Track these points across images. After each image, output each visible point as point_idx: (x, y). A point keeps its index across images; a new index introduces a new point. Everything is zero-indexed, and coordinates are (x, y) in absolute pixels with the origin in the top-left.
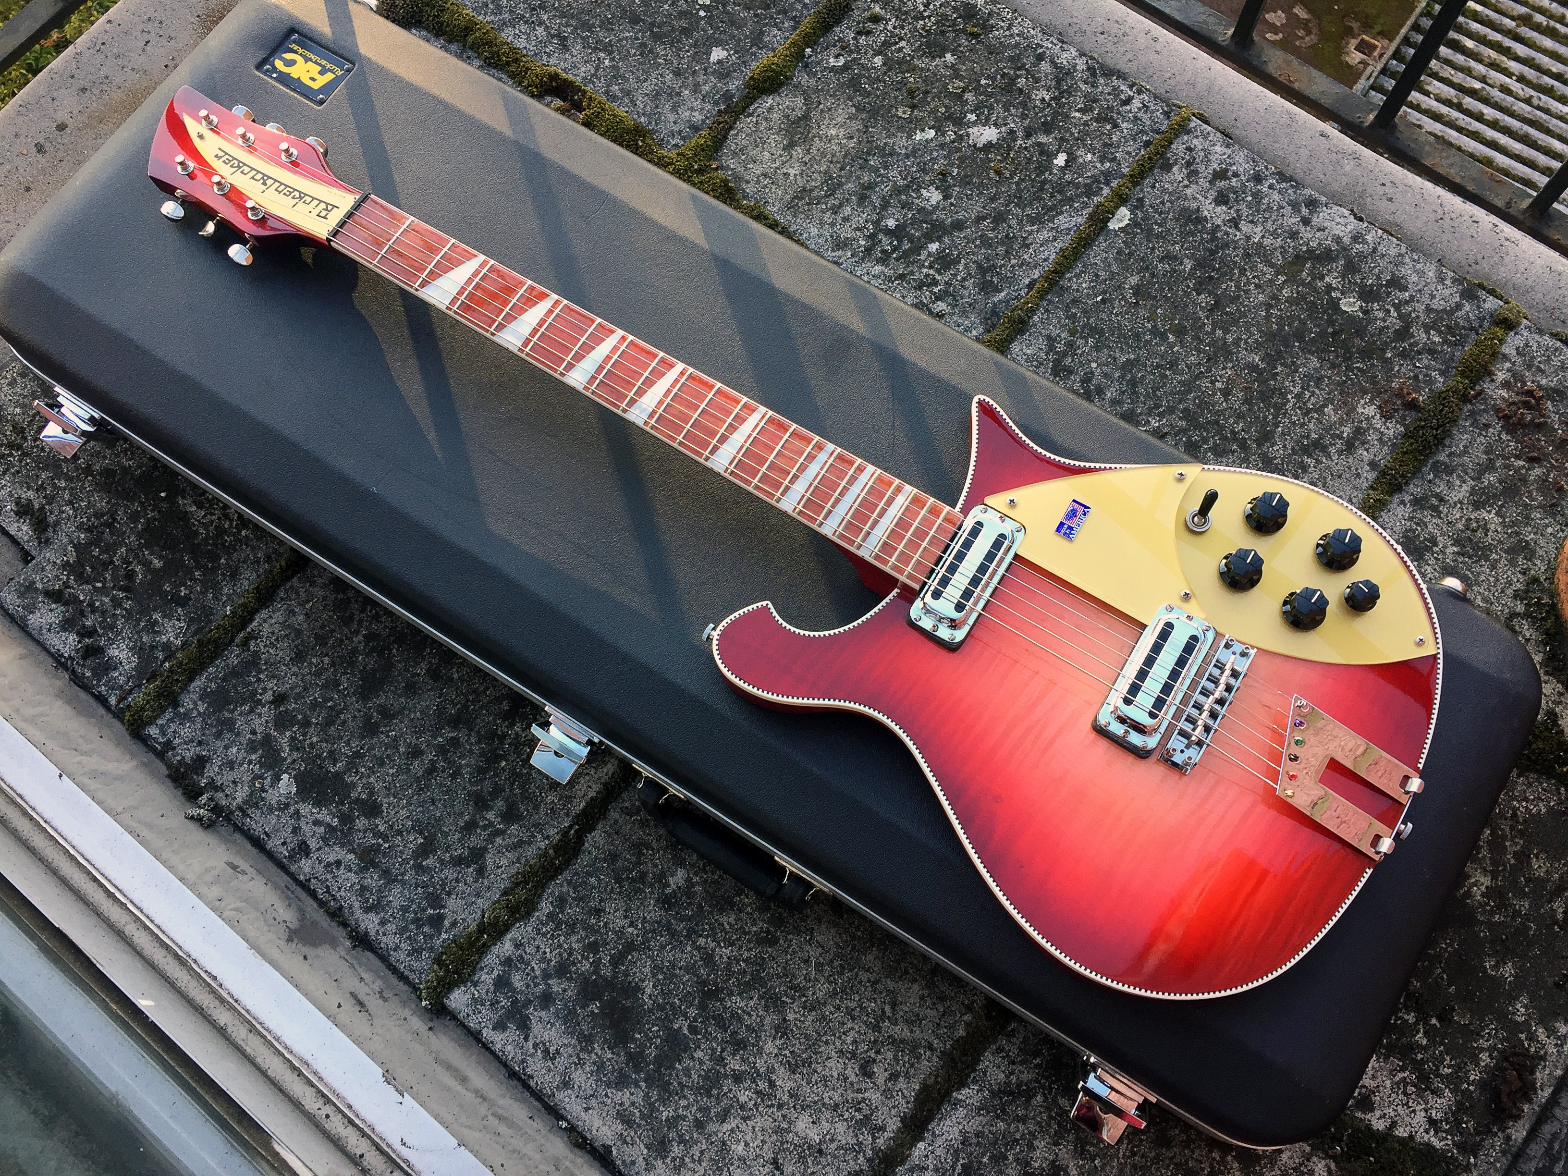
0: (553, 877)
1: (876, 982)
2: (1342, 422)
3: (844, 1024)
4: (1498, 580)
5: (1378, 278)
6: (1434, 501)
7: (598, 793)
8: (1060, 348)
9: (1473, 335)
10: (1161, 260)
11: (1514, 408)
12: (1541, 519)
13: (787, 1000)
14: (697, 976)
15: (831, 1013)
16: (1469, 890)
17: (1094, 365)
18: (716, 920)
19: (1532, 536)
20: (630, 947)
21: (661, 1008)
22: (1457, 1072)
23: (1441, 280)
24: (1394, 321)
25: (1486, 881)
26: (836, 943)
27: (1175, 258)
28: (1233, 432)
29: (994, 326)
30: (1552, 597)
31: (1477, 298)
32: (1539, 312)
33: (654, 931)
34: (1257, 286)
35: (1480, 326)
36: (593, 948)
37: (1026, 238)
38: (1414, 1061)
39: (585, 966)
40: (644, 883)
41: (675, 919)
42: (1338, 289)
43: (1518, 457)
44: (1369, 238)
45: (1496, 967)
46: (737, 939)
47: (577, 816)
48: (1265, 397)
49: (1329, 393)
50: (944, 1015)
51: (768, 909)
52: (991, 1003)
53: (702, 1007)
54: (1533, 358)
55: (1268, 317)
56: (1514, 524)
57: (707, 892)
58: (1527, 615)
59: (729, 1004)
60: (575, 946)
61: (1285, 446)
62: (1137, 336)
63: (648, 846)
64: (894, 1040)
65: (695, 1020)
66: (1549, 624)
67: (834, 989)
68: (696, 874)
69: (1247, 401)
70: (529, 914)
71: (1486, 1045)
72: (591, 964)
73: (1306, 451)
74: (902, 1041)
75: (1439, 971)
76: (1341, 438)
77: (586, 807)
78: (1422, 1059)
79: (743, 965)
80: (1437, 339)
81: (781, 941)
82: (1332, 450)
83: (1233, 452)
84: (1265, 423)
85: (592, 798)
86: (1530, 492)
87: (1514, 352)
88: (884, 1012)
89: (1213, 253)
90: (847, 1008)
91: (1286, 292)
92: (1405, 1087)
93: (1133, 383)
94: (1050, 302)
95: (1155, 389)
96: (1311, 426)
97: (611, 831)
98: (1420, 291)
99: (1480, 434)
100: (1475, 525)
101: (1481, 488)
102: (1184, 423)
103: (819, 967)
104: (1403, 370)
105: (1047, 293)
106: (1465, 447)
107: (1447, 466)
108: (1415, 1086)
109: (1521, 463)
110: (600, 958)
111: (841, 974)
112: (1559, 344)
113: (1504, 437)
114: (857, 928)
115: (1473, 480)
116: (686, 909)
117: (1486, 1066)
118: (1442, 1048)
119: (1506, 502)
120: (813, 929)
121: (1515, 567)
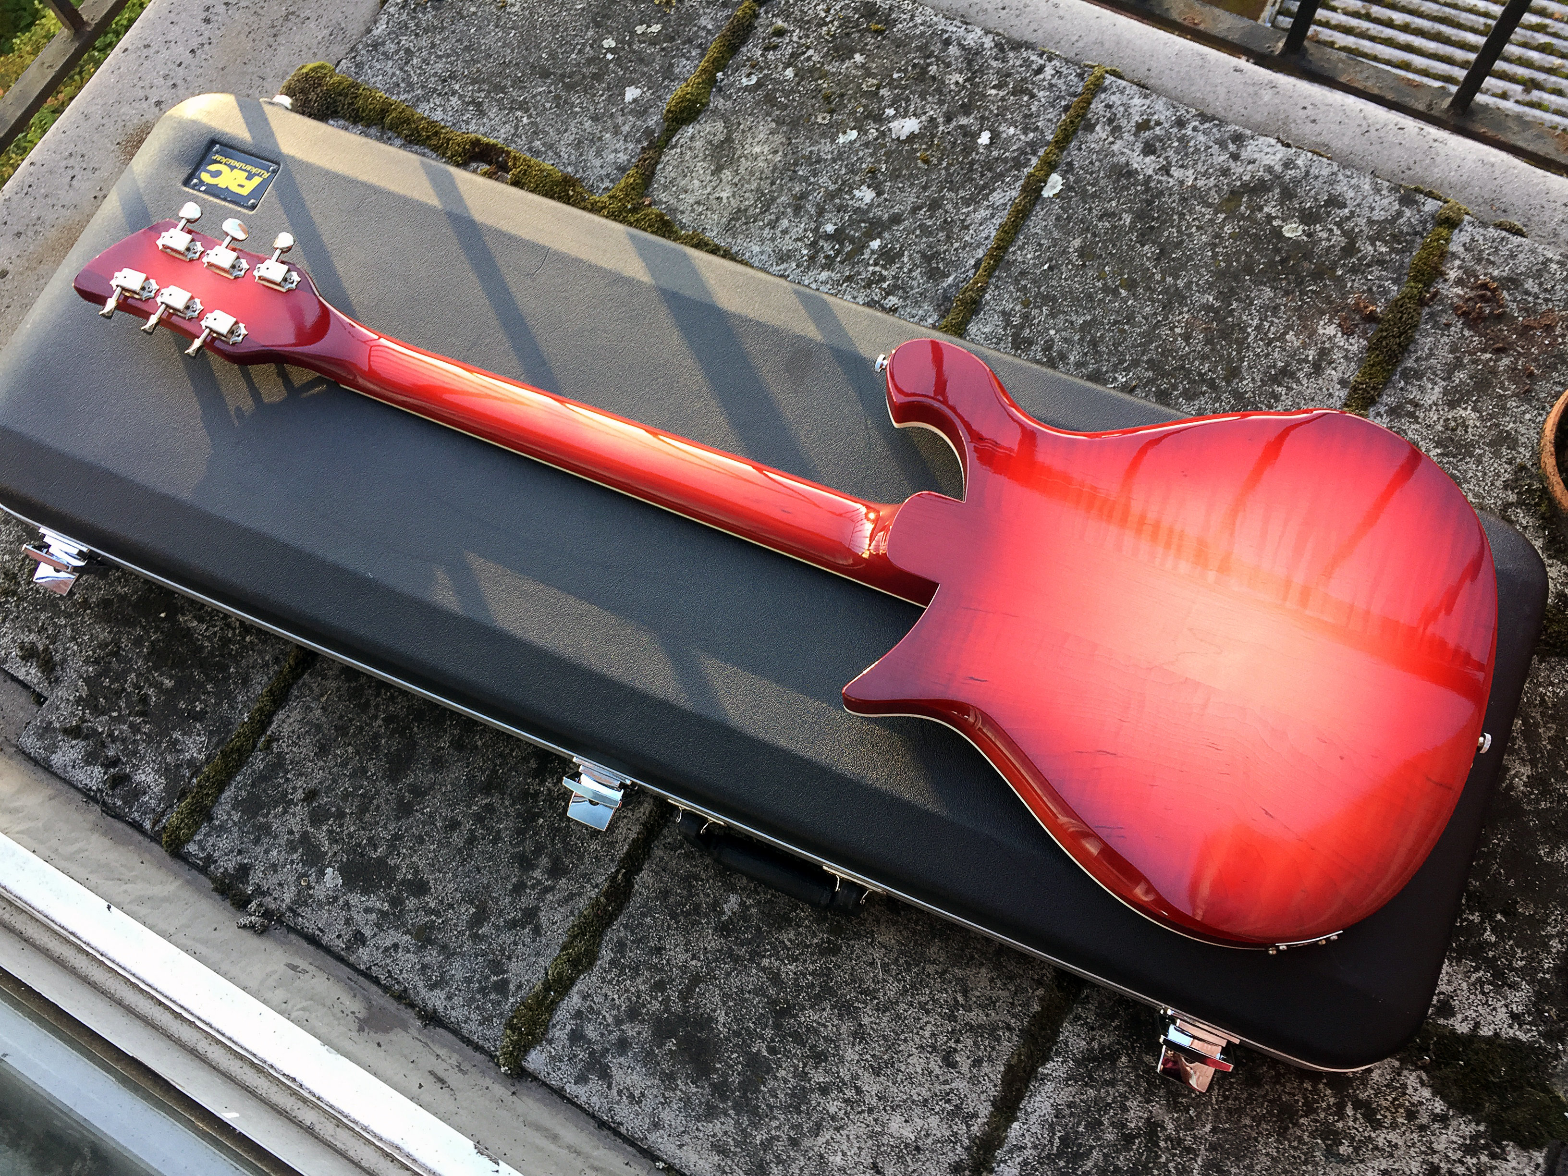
0: (609, 924)
1: (945, 972)
2: (1305, 346)
3: (919, 1019)
4: (1485, 474)
5: (1316, 200)
6: (1409, 408)
7: (638, 834)
8: (1016, 321)
9: (1418, 240)
10: (1100, 219)
11: (1471, 304)
12: (1517, 407)
13: (861, 1006)
14: (767, 997)
15: (905, 1010)
16: (1511, 783)
17: (1052, 332)
18: (776, 939)
19: (1511, 425)
20: (696, 980)
21: (737, 1034)
22: (1530, 963)
23: (1378, 191)
24: (1338, 239)
25: (1526, 771)
26: (898, 941)
27: (1113, 214)
28: (1200, 375)
29: (948, 311)
30: (1541, 481)
31: (1416, 202)
32: (1479, 206)
34: (1199, 228)
35: (1424, 229)
36: (660, 986)
37: (964, 220)
38: (1486, 960)
39: (656, 1006)
40: (698, 914)
41: (736, 944)
42: (1278, 217)
43: (1484, 351)
44: (1300, 162)
45: (1551, 853)
46: (799, 954)
47: (622, 860)
48: (1225, 334)
49: (1287, 320)
50: (1016, 993)
51: (825, 919)
52: (1061, 973)
53: (777, 1026)
54: (1481, 251)
55: (1215, 256)
56: (1491, 416)
57: (763, 912)
58: (1520, 504)
59: (803, 1019)
60: (642, 988)
61: (1253, 379)
62: (1090, 297)
63: (697, 878)
64: (972, 1026)
65: (773, 1040)
66: (1543, 508)
67: (904, 986)
68: (748, 897)
69: (1208, 341)
70: (591, 964)
71: (1554, 932)
72: (661, 1003)
73: (1276, 380)
74: (980, 1026)
75: (1495, 867)
76: (1307, 361)
77: (629, 850)
78: (1494, 956)
79: (810, 978)
80: (1384, 249)
81: (844, 948)
82: (1301, 375)
83: (1204, 393)
84: (1230, 360)
85: (633, 840)
86: (1502, 383)
87: (1462, 249)
88: (955, 999)
89: (1149, 203)
90: (919, 1003)
91: (1228, 229)
92: (1482, 987)
93: (1094, 343)
94: (999, 278)
95: (1116, 345)
96: (1276, 355)
97: (658, 869)
98: (1359, 205)
99: (1443, 335)
100: (1453, 424)
101: (1453, 387)
102: (1151, 374)
103: (885, 967)
104: (1356, 285)
105: (995, 270)
106: (1430, 349)
107: (1416, 372)
108: (1491, 984)
109: (1488, 356)
110: (669, 996)
111: (908, 970)
112: (1504, 233)
113: (1466, 333)
114: (916, 923)
115: (1444, 380)
116: (745, 933)
117: (1558, 952)
118: (1511, 942)
119: (1479, 396)
120: (873, 931)
121: (1500, 458)
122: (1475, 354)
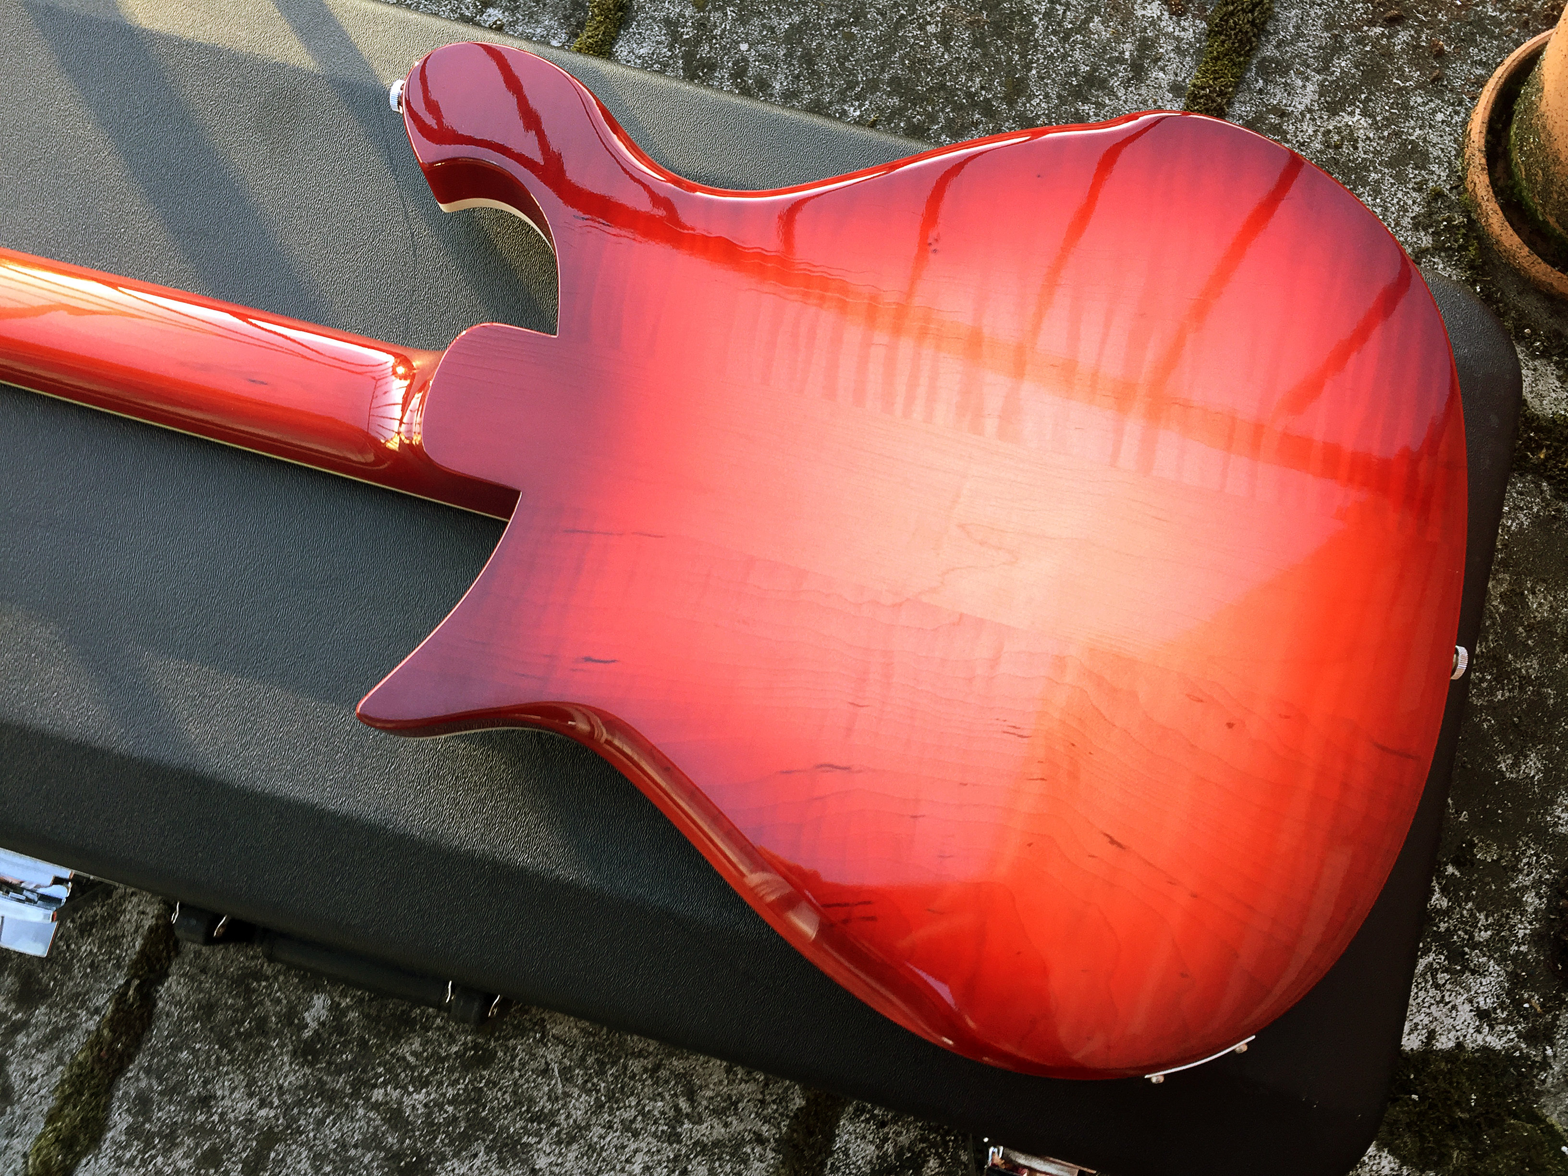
0: (121, 1070)
1: (657, 1068)
2: (1118, 37)
3: (624, 1147)
4: (1386, 209)
6: (1273, 119)
7: (157, 918)
8: (687, 33)
12: (1425, 104)
13: (532, 1140)
14: (383, 1149)
15: (601, 1137)
17: (744, 47)
18: (392, 1055)
19: (1418, 132)
20: (269, 1138)
22: (1499, 933)
26: (582, 1030)
28: (970, 95)
29: (581, 25)
30: (1467, 213)
33: (299, 1103)
36: (212, 1159)
38: (1437, 936)
40: (265, 1033)
41: (329, 1073)
43: (1372, 23)
45: (1515, 765)
46: (432, 1073)
47: (134, 964)
48: (1000, 29)
49: (1090, 1)
50: (766, 1085)
56: (1388, 121)
57: (367, 1016)
58: (1438, 249)
60: (183, 1165)
61: (1047, 96)
63: (258, 976)
64: (704, 1146)
66: (1472, 252)
67: (597, 1099)
68: (344, 995)
69: (977, 42)
70: (95, 1141)
71: (1528, 881)
73: (1079, 94)
74: (716, 1144)
76: (1120, 60)
77: (144, 946)
78: (1448, 929)
79: (450, 1109)
81: (500, 1054)
82: (1115, 82)
83: (976, 124)
84: (1011, 69)
85: (151, 929)
86: (1400, 69)
88: (677, 1108)
90: (622, 1122)
92: (1434, 977)
93: (808, 59)
95: (842, 59)
96: (1077, 54)
97: (194, 970)
100: (1336, 138)
101: (1332, 82)
102: (896, 100)
103: (566, 1075)
106: (1297, 27)
107: (1278, 63)
108: (1446, 970)
111: (601, 1073)
115: (1318, 73)
116: (342, 1053)
117: (1536, 911)
118: (1470, 904)
119: (1371, 93)
120: (543, 1020)
121: (1406, 182)
122: (1359, 28)
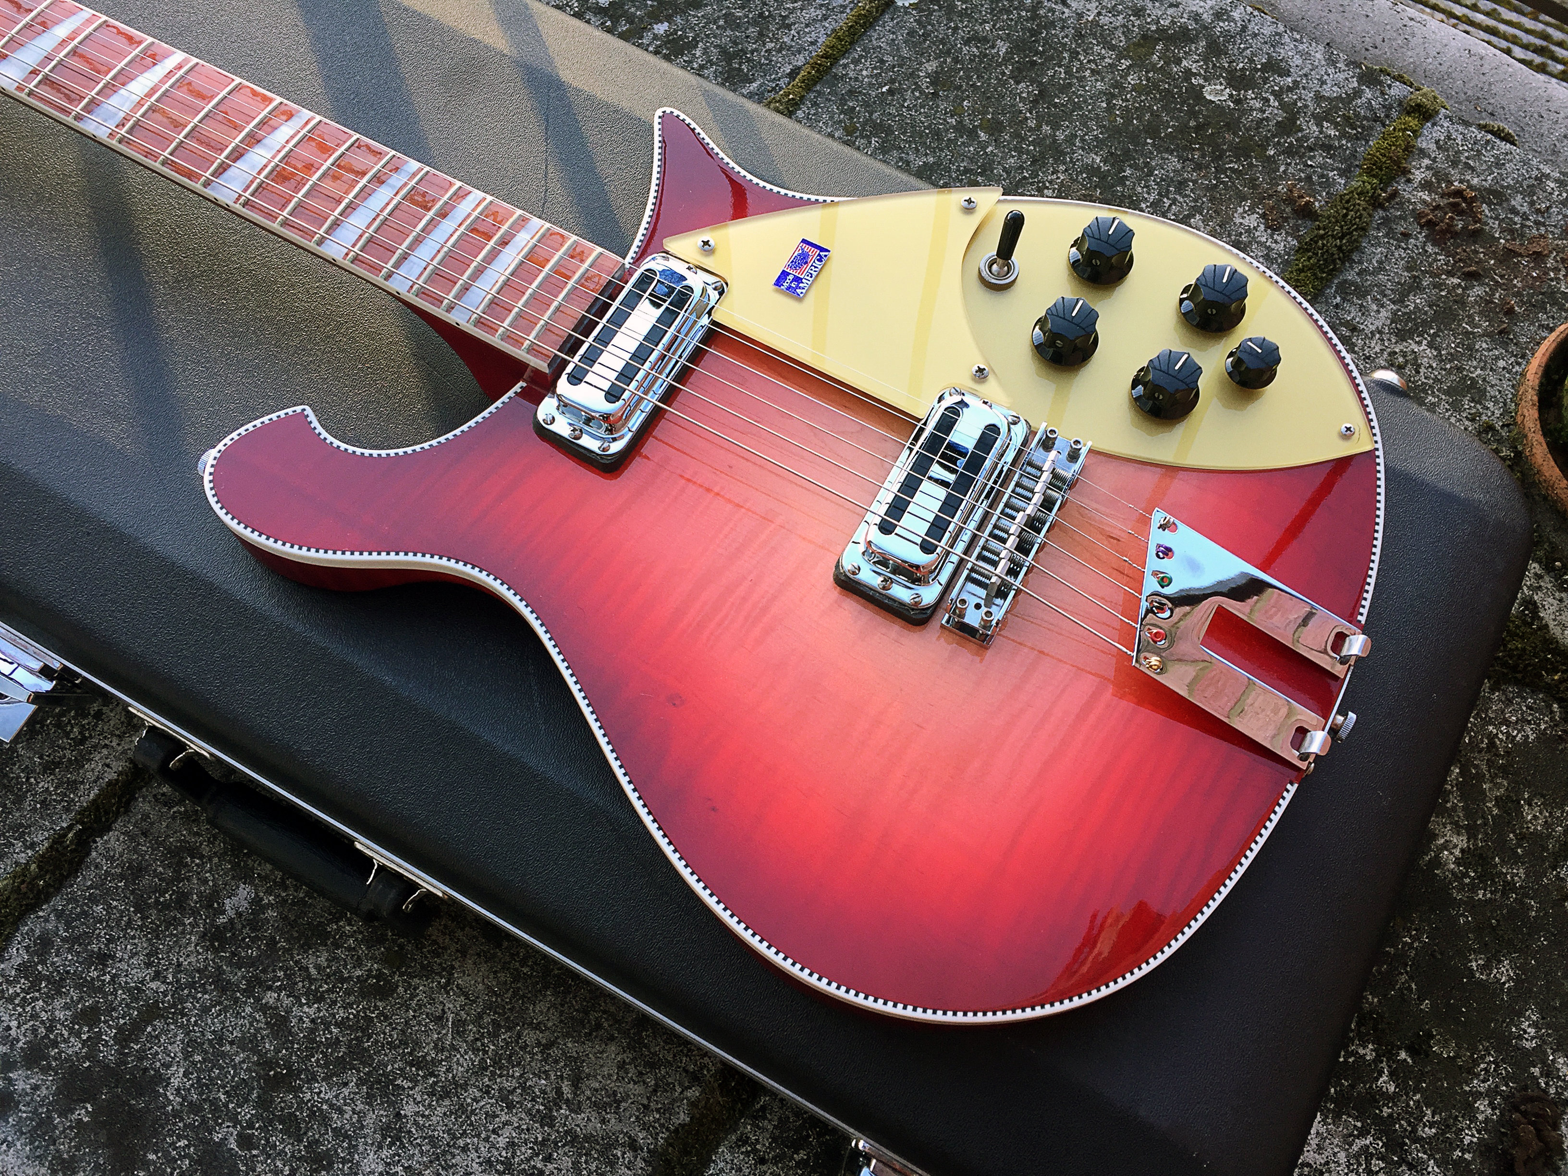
0: (33, 907)
1: (551, 1044)
3: (495, 1116)
5: (1251, 61)
7: (120, 774)
9: (1379, 128)
10: (967, 42)
11: (1439, 214)
13: (406, 1084)
14: (258, 1052)
15: (475, 1100)
16: (1437, 856)
18: (296, 963)
19: (1479, 371)
20: (152, 1012)
21: (195, 1108)
22: (1444, 1133)
23: (1332, 62)
24: (1274, 111)
25: (1461, 841)
26: (488, 988)
27: (985, 40)
30: (1514, 448)
31: (1381, 83)
32: (1460, 103)
33: (191, 985)
34: (1093, 71)
35: (1387, 116)
36: (90, 1017)
37: (785, 18)
38: (1379, 1120)
39: (75, 1046)
40: (182, 909)
41: (230, 964)
42: (1199, 74)
43: (1450, 274)
44: (1236, 15)
45: (1486, 968)
46: (328, 991)
47: (82, 812)
49: (1195, 201)
50: (655, 1091)
51: (381, 940)
52: (728, 1070)
53: (264, 1103)
54: (1458, 152)
55: (1110, 108)
56: (1452, 357)
57: (285, 919)
59: (308, 1096)
60: (60, 1015)
62: (937, 135)
63: (194, 852)
64: (575, 1137)
65: (251, 1126)
67: (482, 1060)
68: (269, 892)
71: (1483, 1087)
72: (84, 1042)
74: (588, 1138)
75: (1404, 978)
77: (98, 796)
78: (1390, 1116)
79: (335, 1031)
80: (1332, 133)
81: (401, 990)
85: (110, 783)
86: (1471, 317)
87: (1433, 146)
88: (559, 1091)
89: (1034, 33)
90: (500, 1090)
91: (1132, 79)
92: (1368, 1163)
94: (820, 93)
97: (136, 831)
98: (1306, 75)
99: (1398, 247)
100: (1401, 359)
101: (1404, 314)
103: (459, 1027)
104: (1291, 170)
105: (815, 84)
106: (1380, 262)
107: (1358, 287)
108: (1382, 1159)
109: (1456, 281)
110: (100, 1033)
111: (494, 1035)
112: (1489, 136)
113: (1430, 249)
114: (523, 963)
115: (1394, 303)
116: (249, 947)
117: (1487, 1120)
118: (1418, 1096)
119: (1439, 330)
120: (453, 967)
121: (1460, 412)
122: (1438, 276)
